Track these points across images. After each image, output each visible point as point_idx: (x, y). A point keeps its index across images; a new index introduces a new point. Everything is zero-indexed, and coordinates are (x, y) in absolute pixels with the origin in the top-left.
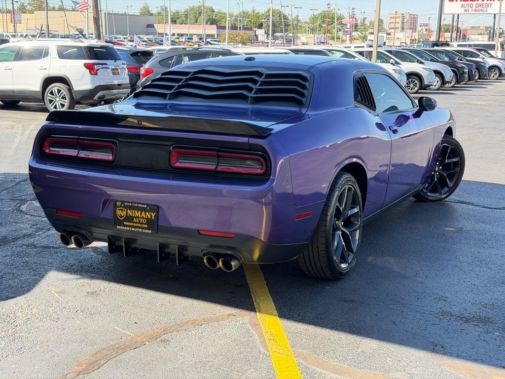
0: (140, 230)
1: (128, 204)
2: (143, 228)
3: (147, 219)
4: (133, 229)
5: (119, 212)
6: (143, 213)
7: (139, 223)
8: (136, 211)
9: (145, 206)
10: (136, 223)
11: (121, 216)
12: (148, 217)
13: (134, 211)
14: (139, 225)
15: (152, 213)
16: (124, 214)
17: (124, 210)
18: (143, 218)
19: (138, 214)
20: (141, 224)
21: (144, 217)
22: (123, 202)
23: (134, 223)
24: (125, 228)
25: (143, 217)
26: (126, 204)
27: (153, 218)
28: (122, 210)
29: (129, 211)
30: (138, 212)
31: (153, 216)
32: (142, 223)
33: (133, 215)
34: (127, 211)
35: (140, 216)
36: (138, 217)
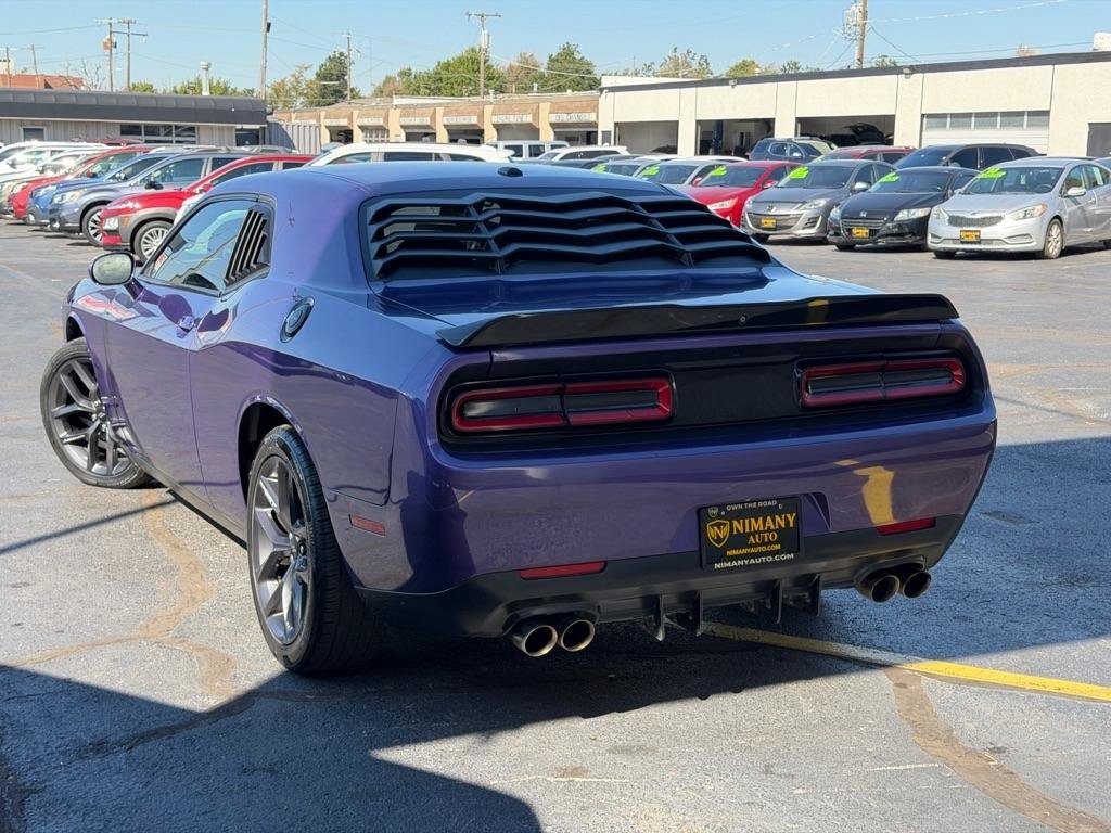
0: (769, 559)
1: (735, 507)
2: (773, 553)
3: (779, 530)
4: (752, 561)
5: (712, 532)
6: (769, 518)
7: (763, 544)
8: (753, 520)
9: (775, 503)
10: (756, 545)
11: (719, 540)
12: (780, 526)
13: (747, 521)
14: (763, 549)
15: (788, 516)
16: (724, 532)
17: (725, 524)
18: (769, 530)
19: (757, 524)
20: (766, 544)
21: (772, 527)
22: (722, 507)
23: (752, 546)
24: (734, 563)
25: (769, 528)
26: (729, 508)
27: (791, 525)
28: (719, 525)
29: (735, 522)
30: (757, 522)
31: (791, 520)
32: (770, 543)
33: (747, 530)
34: (732, 525)
35: (761, 529)
36: (759, 532)
